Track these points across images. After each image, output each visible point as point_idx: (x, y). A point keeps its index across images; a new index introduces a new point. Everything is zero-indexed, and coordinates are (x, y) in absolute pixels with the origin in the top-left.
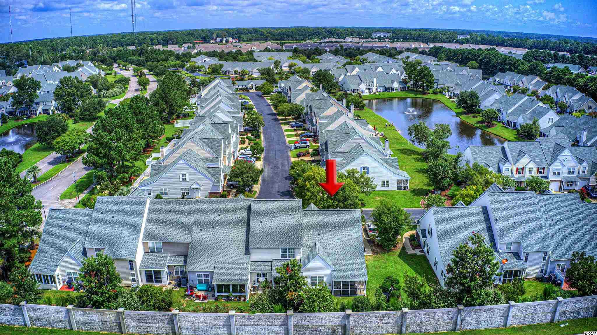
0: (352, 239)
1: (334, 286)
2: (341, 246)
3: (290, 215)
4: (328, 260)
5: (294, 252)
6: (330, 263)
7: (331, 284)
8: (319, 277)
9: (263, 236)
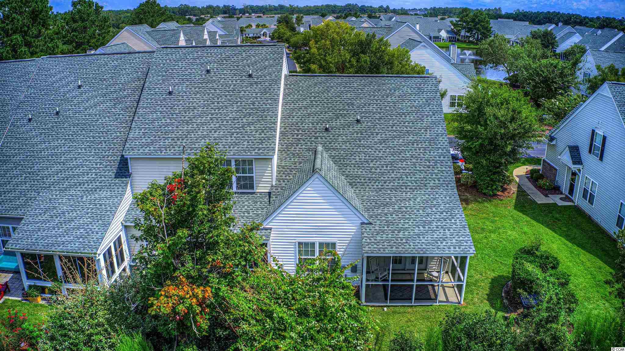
0: (417, 142)
1: (368, 272)
2: (389, 159)
3: (250, 76)
4: (350, 193)
5: (251, 171)
6: (357, 202)
7: (359, 266)
8: (321, 244)
9: (167, 125)
